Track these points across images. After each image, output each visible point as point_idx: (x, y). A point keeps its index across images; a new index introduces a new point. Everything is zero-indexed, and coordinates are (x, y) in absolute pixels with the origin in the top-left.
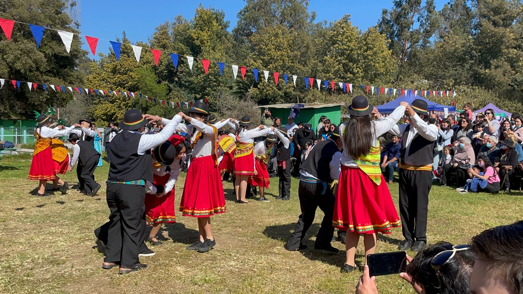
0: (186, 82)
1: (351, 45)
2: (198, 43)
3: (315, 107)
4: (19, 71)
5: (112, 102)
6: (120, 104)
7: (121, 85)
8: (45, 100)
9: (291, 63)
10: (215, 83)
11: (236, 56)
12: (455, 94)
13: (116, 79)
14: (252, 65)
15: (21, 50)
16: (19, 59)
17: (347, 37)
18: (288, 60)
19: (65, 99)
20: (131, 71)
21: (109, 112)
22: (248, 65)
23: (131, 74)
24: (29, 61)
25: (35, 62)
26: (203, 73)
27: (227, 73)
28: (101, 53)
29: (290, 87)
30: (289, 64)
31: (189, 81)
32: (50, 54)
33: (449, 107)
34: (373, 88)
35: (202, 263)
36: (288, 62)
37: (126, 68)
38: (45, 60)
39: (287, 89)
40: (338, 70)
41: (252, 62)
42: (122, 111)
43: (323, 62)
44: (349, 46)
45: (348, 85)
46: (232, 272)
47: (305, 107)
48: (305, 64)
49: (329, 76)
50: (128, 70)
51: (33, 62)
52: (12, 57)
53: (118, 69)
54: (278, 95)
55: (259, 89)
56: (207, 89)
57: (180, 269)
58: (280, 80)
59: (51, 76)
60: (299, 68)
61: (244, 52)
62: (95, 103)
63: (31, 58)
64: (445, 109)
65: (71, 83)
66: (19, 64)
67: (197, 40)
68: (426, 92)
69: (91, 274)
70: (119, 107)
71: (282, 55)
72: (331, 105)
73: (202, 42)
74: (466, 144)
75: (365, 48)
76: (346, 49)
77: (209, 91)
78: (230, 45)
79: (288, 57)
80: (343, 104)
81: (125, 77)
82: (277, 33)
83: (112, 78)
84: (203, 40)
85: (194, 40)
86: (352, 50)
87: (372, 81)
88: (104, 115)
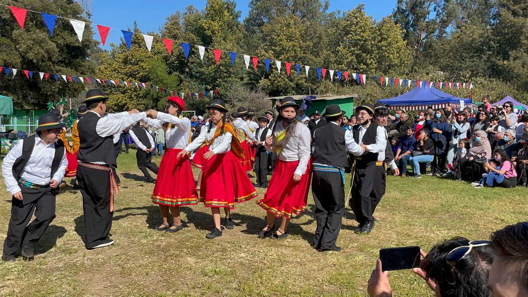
0: (196, 73)
1: (365, 35)
2: (209, 33)
3: (327, 99)
4: (31, 61)
5: (123, 93)
6: (131, 95)
7: (132, 75)
8: (58, 90)
9: (303, 53)
10: (226, 74)
11: (247, 46)
12: (471, 86)
13: (127, 69)
14: (263, 55)
15: (34, 40)
16: (31, 49)
17: (360, 28)
18: (300, 51)
19: (77, 90)
20: (142, 61)
21: (120, 102)
22: (259, 55)
23: (142, 64)
24: (41, 51)
25: (47, 51)
26: (214, 63)
27: (238, 64)
28: (112, 43)
29: (302, 78)
30: (301, 55)
31: (200, 72)
32: (62, 44)
33: (465, 99)
34: (387, 79)
35: (213, 254)
36: (300, 53)
37: (137, 58)
38: (57, 50)
39: (298, 80)
40: (351, 62)
41: (263, 52)
42: (133, 102)
43: (335, 53)
44: (362, 37)
45: (362, 76)
46: (242, 264)
47: (317, 99)
48: (317, 55)
49: (342, 67)
50: (139, 61)
51: (45, 51)
52: (24, 46)
53: (130, 59)
54: (290, 86)
55: (270, 80)
56: (218, 80)
57: (191, 260)
58: (292, 71)
59: (63, 66)
60: (311, 59)
61: (255, 42)
62: (107, 93)
63: (43, 48)
64: (461, 101)
65: (83, 73)
66: (32, 54)
67: (208, 30)
68: (441, 83)
69: (103, 264)
70: (131, 98)
71: (294, 46)
72: (343, 97)
73: (213, 32)
74: (482, 138)
75: (379, 38)
76: (359, 40)
77: (220, 82)
78: (241, 35)
79: (300, 48)
80: (356, 95)
81: (136, 68)
82: (289, 23)
83: (123, 69)
84: (214, 31)
85: (205, 30)
86: (365, 41)
87: (386, 72)
88: (115, 105)
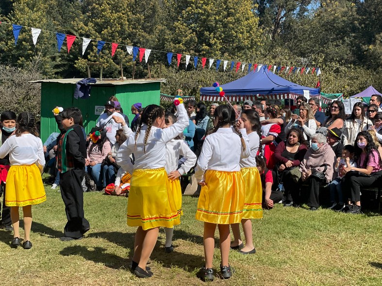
12: (319, 72)
29: (131, 60)
36: (129, 27)
40: (191, 40)
41: (82, 24)
43: (173, 29)
48: (150, 32)
49: (179, 46)
54: (116, 70)
55: (89, 60)
64: (305, 91)
77: (22, 61)
79: (128, 21)
80: (164, 80)
